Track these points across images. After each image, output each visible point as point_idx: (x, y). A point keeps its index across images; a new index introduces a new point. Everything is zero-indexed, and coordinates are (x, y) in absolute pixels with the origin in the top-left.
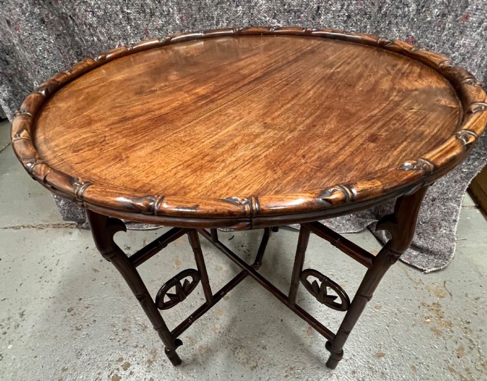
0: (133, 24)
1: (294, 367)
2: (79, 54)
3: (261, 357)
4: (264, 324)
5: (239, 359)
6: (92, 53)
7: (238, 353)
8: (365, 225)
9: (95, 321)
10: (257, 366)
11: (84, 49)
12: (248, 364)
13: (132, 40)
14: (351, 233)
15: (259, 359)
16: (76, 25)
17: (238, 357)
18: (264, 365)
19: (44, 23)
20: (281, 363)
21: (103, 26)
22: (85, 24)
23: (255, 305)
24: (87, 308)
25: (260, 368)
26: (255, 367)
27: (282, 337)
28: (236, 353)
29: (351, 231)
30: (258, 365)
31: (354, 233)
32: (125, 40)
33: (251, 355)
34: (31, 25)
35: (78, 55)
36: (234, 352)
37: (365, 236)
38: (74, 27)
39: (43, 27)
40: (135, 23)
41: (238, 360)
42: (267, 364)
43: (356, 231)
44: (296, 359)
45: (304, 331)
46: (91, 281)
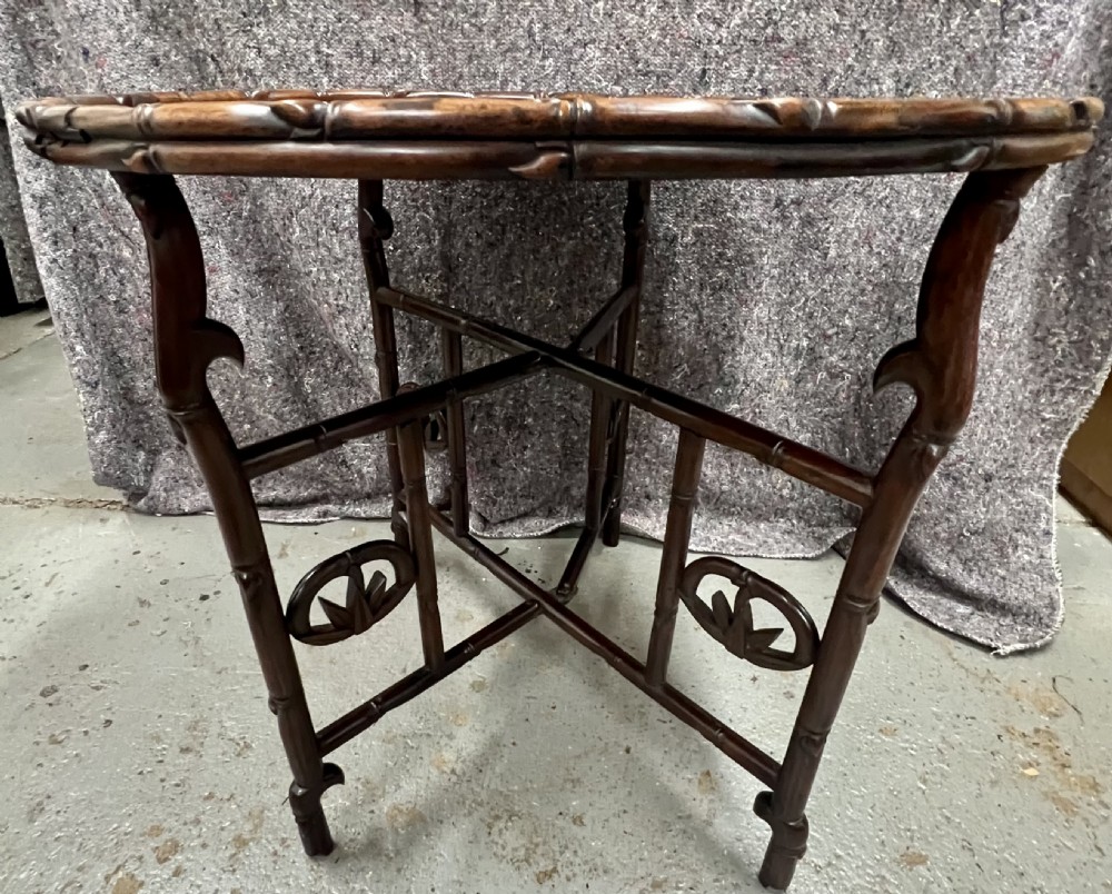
0: (335, 75)
1: (666, 880)
3: (566, 847)
4: (579, 757)
5: (504, 848)
7: (500, 831)
8: (831, 541)
9: (107, 722)
10: (555, 870)
12: (530, 865)
14: (798, 559)
15: (562, 853)
16: (221, 72)
17: (501, 842)
18: (576, 870)
19: (157, 65)
20: (625, 865)
21: (274, 74)
22: (239, 70)
23: (554, 707)
24: (97, 688)
25: (563, 876)
26: (548, 875)
27: (630, 793)
28: (495, 830)
29: (797, 555)
30: (559, 868)
31: (804, 558)
33: (540, 839)
34: (131, 63)
36: (490, 826)
37: (832, 567)
38: (216, 77)
39: (152, 71)
40: (339, 74)
41: (500, 852)
42: (584, 867)
43: (810, 556)
44: (669, 858)
45: (690, 780)
46: (126, 625)
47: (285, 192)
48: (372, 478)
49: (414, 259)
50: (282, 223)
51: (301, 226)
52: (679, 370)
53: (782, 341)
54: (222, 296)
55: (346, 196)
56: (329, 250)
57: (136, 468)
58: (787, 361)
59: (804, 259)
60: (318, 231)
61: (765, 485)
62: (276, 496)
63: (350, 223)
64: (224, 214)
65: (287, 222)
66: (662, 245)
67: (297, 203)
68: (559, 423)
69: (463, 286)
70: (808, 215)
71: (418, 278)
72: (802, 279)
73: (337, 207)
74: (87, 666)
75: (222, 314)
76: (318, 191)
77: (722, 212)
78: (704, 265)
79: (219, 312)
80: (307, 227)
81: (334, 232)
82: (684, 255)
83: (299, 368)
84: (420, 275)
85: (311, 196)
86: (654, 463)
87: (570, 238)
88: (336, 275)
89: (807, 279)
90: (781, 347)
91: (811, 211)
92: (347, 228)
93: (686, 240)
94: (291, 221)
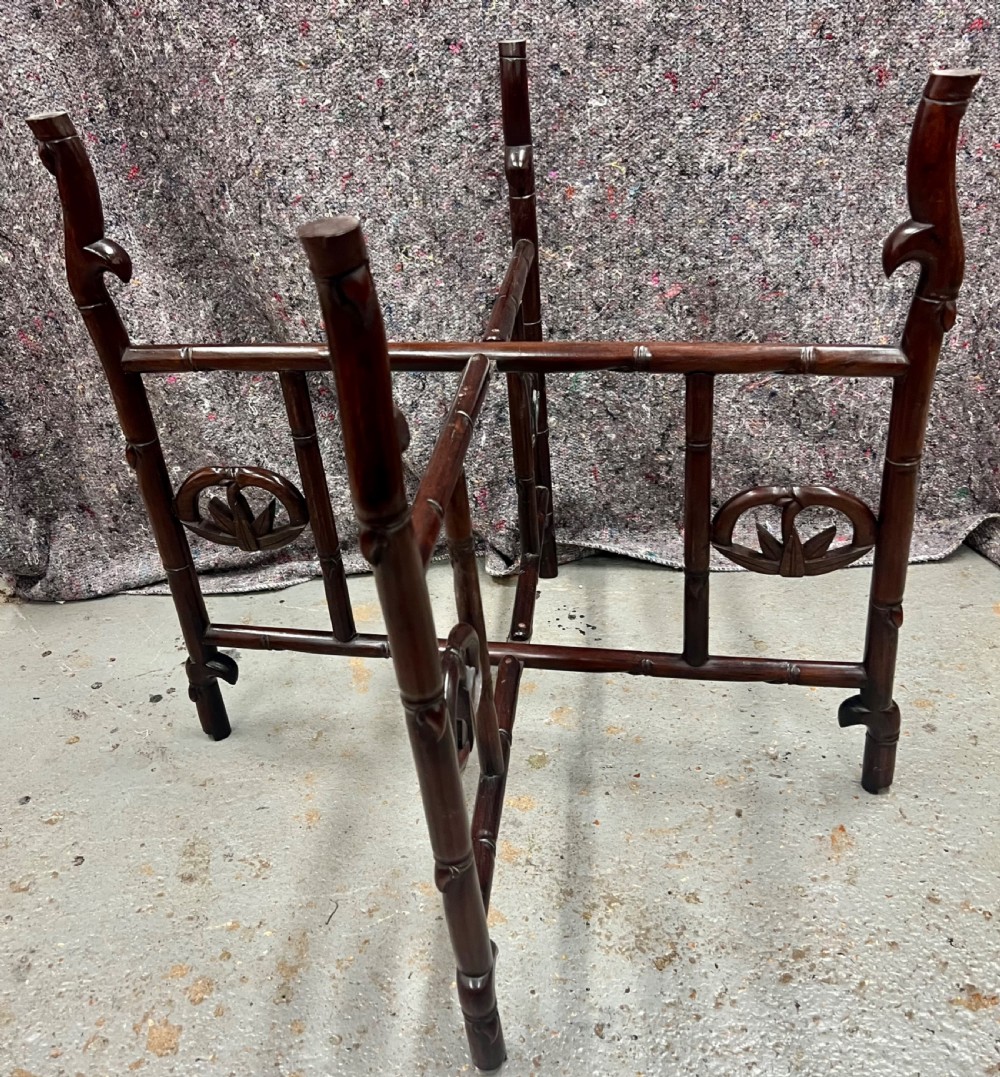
0: (273, 10)
1: (808, 949)
2: (112, 88)
3: (684, 928)
4: (680, 828)
5: (608, 938)
6: (151, 83)
7: (600, 921)
8: (962, 535)
9: (80, 860)
10: (675, 954)
11: (131, 76)
12: (644, 952)
13: (265, 46)
14: (922, 562)
15: (679, 935)
16: (122, 18)
17: (604, 932)
18: (701, 950)
19: (38, 17)
20: (757, 938)
21: (194, 16)
22: (147, 15)
23: (638, 776)
24: (50, 822)
25: (686, 960)
26: (669, 959)
27: (749, 861)
28: (593, 920)
29: (921, 558)
30: (679, 951)
31: (931, 561)
32: (246, 47)
33: (651, 924)
34: (8, 20)
35: (111, 91)
36: (586, 916)
37: (966, 569)
38: (114, 25)
39: (33, 25)
40: (278, 8)
41: (605, 942)
42: (709, 947)
43: (937, 557)
44: (808, 924)
45: (820, 838)
46: (62, 743)
47: (213, 160)
48: (349, 522)
49: (387, 230)
50: (208, 199)
51: (236, 201)
52: (744, 338)
53: (871, 286)
54: (139, 301)
55: (296, 159)
56: (276, 228)
57: (27, 542)
58: (880, 310)
59: (887, 178)
60: (260, 206)
61: (870, 475)
62: (219, 560)
63: (303, 191)
64: (130, 195)
65: (216, 197)
66: (705, 179)
67: (230, 173)
68: (590, 421)
69: (453, 257)
70: (886, 122)
71: (394, 252)
72: (888, 203)
73: (284, 173)
74: (27, 798)
75: (140, 324)
76: (258, 156)
77: (779, 131)
78: (762, 200)
79: (136, 322)
80: (245, 201)
81: (283, 205)
82: (735, 190)
83: (240, 384)
84: (397, 248)
85: (249, 163)
86: (720, 461)
87: (586, 182)
88: (287, 259)
89: (894, 202)
90: (872, 293)
91: (890, 117)
92: (299, 200)
93: (736, 170)
94: (221, 196)
